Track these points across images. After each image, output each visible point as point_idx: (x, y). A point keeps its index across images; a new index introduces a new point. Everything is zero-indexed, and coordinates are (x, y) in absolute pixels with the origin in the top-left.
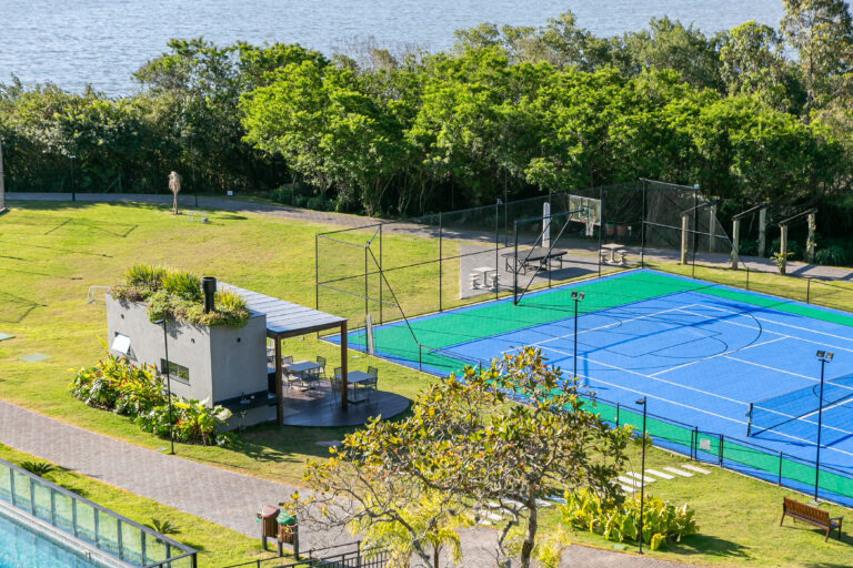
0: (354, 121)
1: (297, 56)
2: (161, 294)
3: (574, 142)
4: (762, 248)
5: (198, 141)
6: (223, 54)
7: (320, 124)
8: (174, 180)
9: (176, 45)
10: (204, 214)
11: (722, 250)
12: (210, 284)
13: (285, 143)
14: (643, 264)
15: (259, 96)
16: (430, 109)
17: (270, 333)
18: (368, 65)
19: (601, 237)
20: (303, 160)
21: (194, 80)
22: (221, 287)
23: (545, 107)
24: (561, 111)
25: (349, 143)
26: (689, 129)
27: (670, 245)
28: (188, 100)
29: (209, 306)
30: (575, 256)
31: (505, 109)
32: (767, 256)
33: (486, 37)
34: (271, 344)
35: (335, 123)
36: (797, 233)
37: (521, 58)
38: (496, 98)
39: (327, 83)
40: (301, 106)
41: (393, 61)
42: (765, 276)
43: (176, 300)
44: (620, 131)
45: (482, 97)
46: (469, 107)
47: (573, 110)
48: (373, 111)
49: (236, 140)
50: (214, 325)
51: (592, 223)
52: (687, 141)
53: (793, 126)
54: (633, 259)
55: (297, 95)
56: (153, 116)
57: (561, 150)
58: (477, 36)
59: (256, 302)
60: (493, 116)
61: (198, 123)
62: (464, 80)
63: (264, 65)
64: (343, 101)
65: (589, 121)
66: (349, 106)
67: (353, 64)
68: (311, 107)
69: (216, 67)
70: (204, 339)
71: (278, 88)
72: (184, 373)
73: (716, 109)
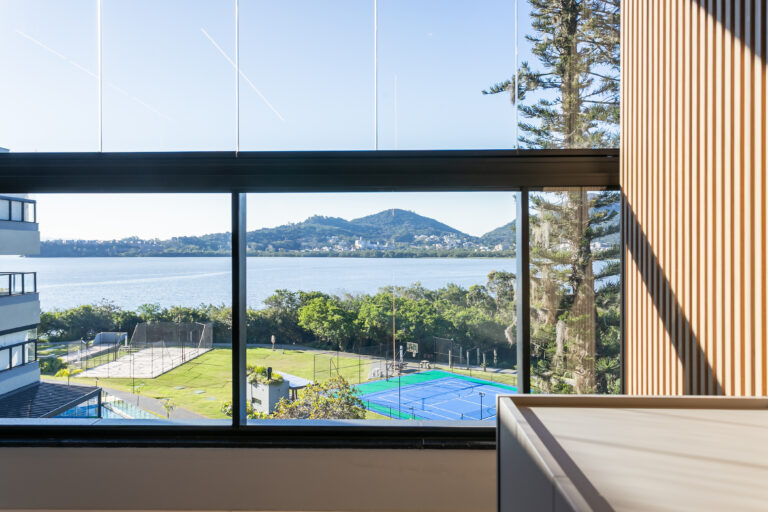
0: (337, 317)
1: (319, 295)
2: (254, 374)
3: (412, 325)
4: (478, 362)
5: (282, 325)
6: (293, 294)
7: (325, 318)
8: (273, 338)
9: (277, 291)
10: (282, 351)
11: (463, 364)
12: (270, 370)
13: (312, 325)
14: (436, 368)
15: (304, 308)
16: (362, 314)
17: (290, 388)
18: (343, 299)
19: (418, 359)
20: (319, 331)
21: (284, 304)
22: (274, 372)
23: (403, 312)
24: (408, 314)
25: (334, 325)
26: (452, 320)
27: (445, 361)
28: (280, 311)
29: (269, 377)
30: (411, 365)
31: (389, 313)
32: (479, 365)
33: (390, 290)
34: (291, 391)
35: (330, 318)
36: (490, 357)
37: (395, 295)
38: (387, 310)
39: (328, 304)
40: (318, 312)
41: (352, 297)
42: (479, 372)
43: (259, 376)
44: (428, 321)
45: (381, 309)
46: (376, 313)
47: (412, 314)
48: (344, 314)
49: (296, 324)
50: (270, 384)
51: (415, 352)
52: (451, 324)
53: (488, 318)
54: (432, 366)
55: (317, 308)
56: (268, 316)
57: (408, 327)
58: (386, 289)
59: (286, 377)
60: (385, 316)
61: (283, 319)
62: (375, 303)
63: (307, 298)
64: (333, 310)
65: (418, 317)
66: (335, 312)
67: (338, 298)
68: (322, 312)
69: (291, 299)
70: (267, 388)
71: (311, 306)
72: (260, 402)
73: (461, 314)
